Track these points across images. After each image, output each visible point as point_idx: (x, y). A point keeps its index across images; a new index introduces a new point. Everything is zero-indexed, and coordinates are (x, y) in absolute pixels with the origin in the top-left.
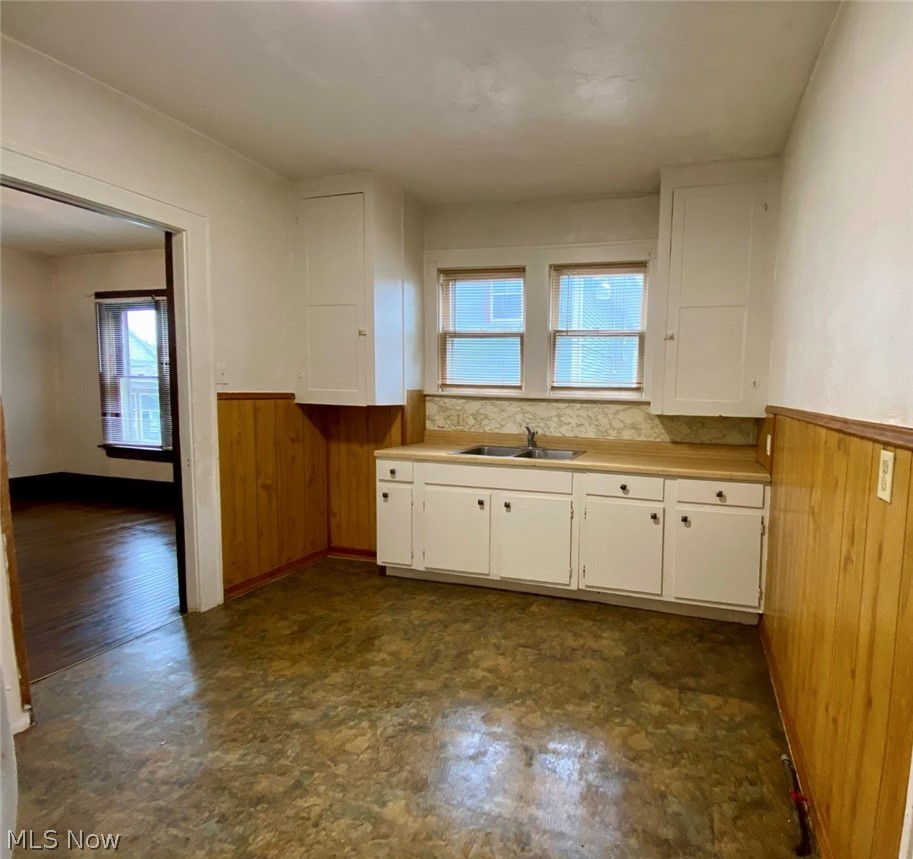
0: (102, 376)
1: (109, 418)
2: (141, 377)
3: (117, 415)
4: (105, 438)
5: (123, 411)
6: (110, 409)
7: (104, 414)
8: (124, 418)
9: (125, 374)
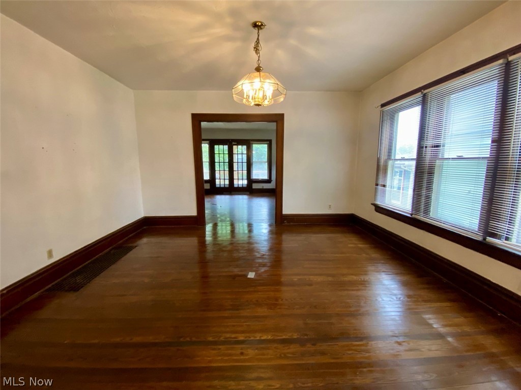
0: (378, 160)
1: (380, 188)
2: (403, 159)
3: (384, 186)
4: (375, 199)
5: (388, 184)
6: (380, 182)
7: (377, 185)
8: (387, 189)
9: (393, 158)
